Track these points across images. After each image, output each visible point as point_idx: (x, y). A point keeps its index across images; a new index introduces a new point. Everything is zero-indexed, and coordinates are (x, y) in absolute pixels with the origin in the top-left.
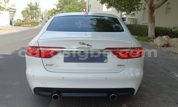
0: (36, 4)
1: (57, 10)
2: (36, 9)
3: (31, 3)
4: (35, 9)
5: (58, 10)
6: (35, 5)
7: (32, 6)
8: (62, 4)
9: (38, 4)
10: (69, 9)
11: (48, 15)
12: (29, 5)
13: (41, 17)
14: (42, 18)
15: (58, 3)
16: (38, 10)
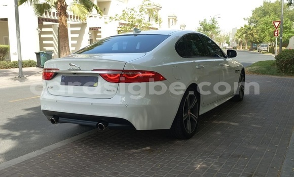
0: (213, 21)
1: (250, 28)
2: (213, 29)
3: (205, 20)
4: (211, 29)
5: (252, 28)
6: (211, 23)
7: (206, 25)
8: (259, 16)
9: (215, 20)
10: (266, 23)
11: (236, 37)
12: (202, 24)
13: (225, 41)
14: (227, 43)
15: (251, 16)
16: (216, 30)
